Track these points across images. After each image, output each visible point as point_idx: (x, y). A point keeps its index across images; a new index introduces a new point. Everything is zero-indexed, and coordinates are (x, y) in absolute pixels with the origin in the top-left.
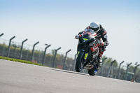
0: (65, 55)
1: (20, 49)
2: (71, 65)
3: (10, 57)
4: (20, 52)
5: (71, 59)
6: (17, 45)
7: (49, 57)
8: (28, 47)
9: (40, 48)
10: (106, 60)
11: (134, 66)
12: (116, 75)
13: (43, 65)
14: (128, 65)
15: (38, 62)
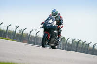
0: (29, 34)
2: (33, 40)
5: (33, 36)
7: (18, 35)
8: (3, 28)
9: (12, 29)
11: (77, 41)
12: (65, 47)
13: (14, 40)
14: (73, 41)
15: (10, 38)
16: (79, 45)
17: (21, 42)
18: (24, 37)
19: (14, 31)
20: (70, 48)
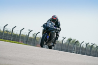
1: (11, 33)
3: (4, 39)
4: (11, 35)
6: (9, 30)
8: (16, 32)
10: (71, 41)
11: (91, 45)
12: (78, 51)
13: (27, 44)
14: (87, 44)
15: (23, 42)
16: (93, 49)
17: (34, 46)
18: (37, 41)
19: (28, 34)
20: (83, 51)
